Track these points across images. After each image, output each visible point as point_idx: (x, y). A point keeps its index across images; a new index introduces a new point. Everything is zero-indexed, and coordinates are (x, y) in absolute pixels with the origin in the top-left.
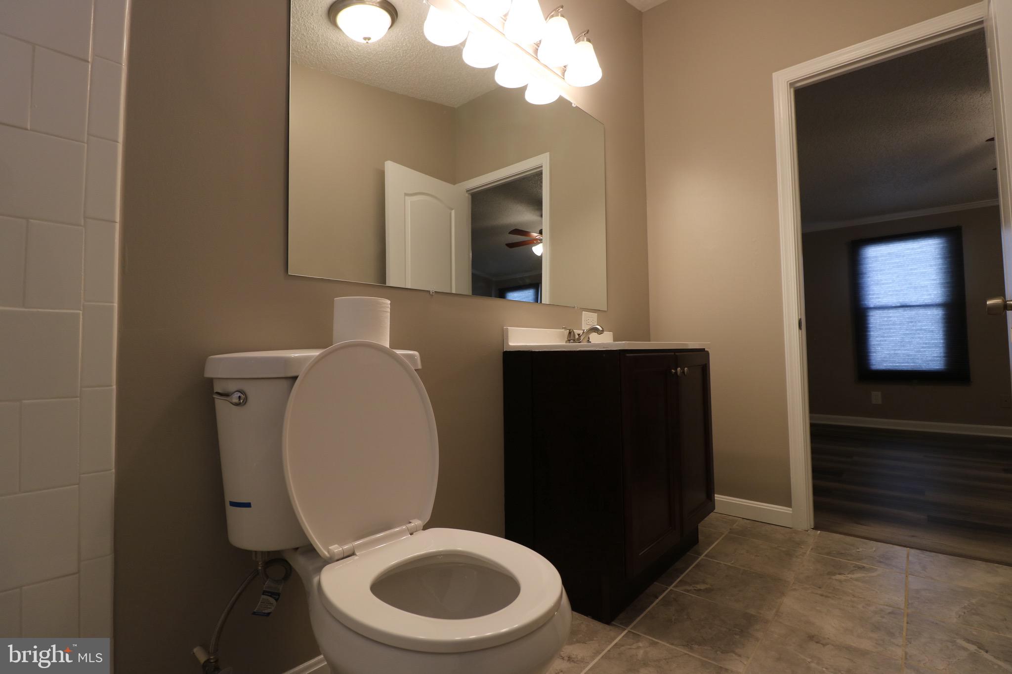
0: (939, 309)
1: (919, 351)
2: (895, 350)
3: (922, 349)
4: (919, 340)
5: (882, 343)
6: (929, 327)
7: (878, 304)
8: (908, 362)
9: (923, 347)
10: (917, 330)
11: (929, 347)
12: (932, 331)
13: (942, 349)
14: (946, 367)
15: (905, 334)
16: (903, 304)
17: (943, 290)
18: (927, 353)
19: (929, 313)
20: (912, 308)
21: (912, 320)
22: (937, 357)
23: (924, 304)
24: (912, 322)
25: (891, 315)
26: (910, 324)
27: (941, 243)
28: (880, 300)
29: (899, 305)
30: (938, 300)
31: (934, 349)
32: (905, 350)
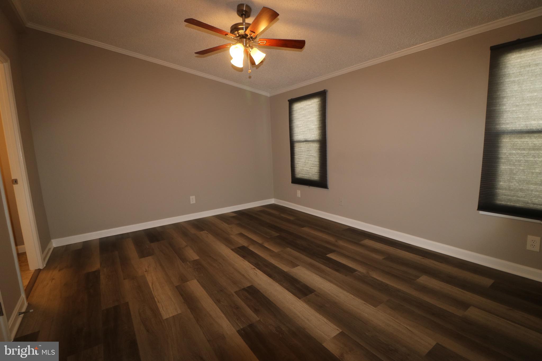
0: (317, 143)
1: (311, 169)
2: (303, 167)
3: (312, 167)
4: (310, 161)
5: (299, 162)
6: (314, 154)
7: (297, 139)
8: (307, 175)
9: (312, 166)
10: (310, 156)
11: (314, 166)
12: (315, 157)
13: (318, 168)
14: (319, 179)
15: (306, 158)
16: (306, 140)
17: (319, 131)
18: (313, 170)
19: (314, 146)
20: (308, 142)
21: (308, 150)
22: (316, 172)
23: (312, 140)
24: (308, 151)
25: (302, 146)
26: (308, 152)
27: (318, 101)
28: (298, 137)
29: (304, 140)
30: (317, 138)
31: (315, 168)
32: (306, 167)
